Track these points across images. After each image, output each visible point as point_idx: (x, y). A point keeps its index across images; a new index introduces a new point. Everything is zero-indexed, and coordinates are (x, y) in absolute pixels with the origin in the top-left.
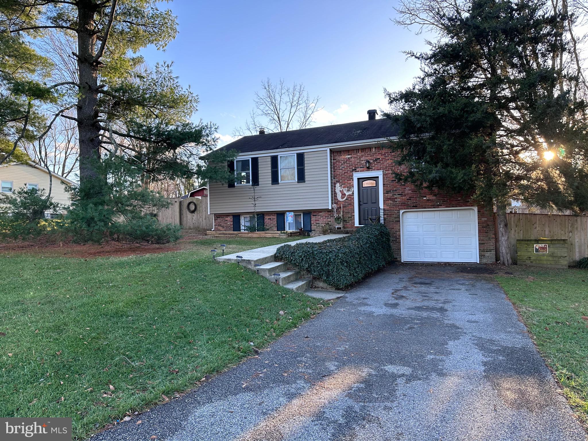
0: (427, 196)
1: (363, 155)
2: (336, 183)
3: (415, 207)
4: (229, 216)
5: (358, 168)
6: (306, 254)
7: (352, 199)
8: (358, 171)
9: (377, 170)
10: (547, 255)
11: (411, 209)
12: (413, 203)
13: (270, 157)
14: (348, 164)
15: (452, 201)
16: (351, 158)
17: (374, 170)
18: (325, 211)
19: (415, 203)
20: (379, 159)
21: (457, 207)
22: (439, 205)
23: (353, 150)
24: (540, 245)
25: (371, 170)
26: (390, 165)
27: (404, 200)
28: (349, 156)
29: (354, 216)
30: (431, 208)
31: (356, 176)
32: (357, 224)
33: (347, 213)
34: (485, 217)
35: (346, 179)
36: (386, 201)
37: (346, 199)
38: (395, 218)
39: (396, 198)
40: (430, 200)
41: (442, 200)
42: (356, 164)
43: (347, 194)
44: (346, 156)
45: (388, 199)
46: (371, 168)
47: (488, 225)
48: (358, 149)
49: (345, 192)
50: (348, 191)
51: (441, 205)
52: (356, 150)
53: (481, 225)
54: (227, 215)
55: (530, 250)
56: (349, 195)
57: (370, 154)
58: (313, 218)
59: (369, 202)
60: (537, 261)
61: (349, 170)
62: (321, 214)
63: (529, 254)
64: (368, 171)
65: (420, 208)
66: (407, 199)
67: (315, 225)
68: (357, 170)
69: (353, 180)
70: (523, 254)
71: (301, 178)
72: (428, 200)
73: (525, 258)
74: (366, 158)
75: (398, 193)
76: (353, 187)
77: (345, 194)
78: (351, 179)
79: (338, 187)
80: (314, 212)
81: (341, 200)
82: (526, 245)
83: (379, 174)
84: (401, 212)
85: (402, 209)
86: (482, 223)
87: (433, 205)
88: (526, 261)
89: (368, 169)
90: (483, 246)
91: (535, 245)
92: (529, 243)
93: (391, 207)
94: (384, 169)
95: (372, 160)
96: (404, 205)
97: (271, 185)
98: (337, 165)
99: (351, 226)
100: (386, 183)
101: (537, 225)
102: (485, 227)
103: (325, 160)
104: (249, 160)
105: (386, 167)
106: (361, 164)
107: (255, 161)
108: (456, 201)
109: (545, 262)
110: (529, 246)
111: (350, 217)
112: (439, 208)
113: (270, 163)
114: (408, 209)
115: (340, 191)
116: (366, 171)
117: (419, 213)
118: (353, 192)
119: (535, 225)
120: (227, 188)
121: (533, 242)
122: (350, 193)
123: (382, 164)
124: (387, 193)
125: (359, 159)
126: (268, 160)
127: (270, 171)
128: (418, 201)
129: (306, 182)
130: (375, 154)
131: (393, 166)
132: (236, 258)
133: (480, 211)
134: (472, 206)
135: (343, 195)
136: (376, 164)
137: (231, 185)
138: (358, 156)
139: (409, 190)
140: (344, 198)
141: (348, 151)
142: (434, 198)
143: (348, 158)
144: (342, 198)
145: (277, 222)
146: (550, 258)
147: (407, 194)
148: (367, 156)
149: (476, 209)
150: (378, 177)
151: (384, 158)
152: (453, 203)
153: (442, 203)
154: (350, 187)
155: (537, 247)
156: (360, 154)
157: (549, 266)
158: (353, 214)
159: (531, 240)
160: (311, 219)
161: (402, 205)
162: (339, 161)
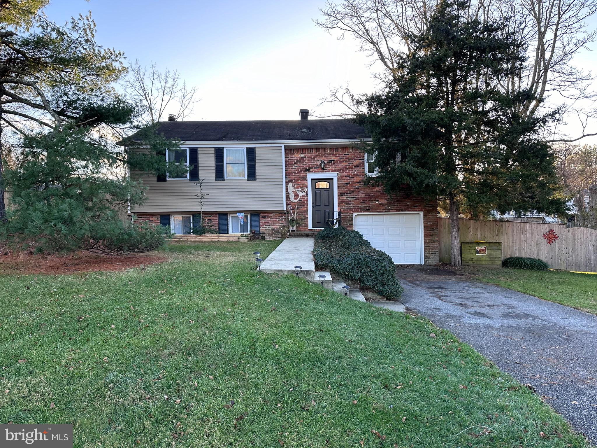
0: (379, 200)
1: (317, 155)
2: (289, 183)
3: (368, 210)
4: (154, 215)
5: (312, 168)
6: (356, 262)
7: (305, 200)
8: (312, 172)
9: (331, 171)
10: (485, 256)
11: (364, 212)
12: (366, 206)
13: (213, 149)
14: (302, 163)
15: (402, 205)
16: (305, 157)
17: (329, 171)
18: (276, 213)
19: (368, 206)
20: (334, 160)
21: (406, 211)
22: (390, 209)
23: (307, 149)
24: (481, 248)
25: (326, 172)
26: (345, 167)
27: (358, 203)
28: (303, 155)
29: (308, 218)
30: (383, 212)
31: (310, 176)
32: (310, 227)
33: (300, 215)
34: (430, 222)
35: (299, 179)
36: (341, 203)
37: (299, 200)
38: (349, 221)
39: (350, 201)
40: (382, 204)
41: (392, 204)
42: (310, 164)
43: (301, 195)
44: (300, 155)
45: (342, 201)
46: (325, 169)
47: (433, 229)
48: (313, 149)
49: (298, 193)
50: (301, 192)
51: (392, 209)
52: (311, 149)
53: (426, 229)
54: (153, 214)
55: (472, 252)
56: (302, 196)
57: (324, 155)
58: (262, 220)
59: (322, 204)
60: (478, 262)
61: (302, 170)
62: (271, 215)
63: (471, 255)
64: (322, 172)
65: (372, 212)
66: (361, 203)
67: (264, 228)
68: (311, 170)
69: (307, 181)
70: (466, 256)
71: (252, 174)
72: (380, 204)
73: (468, 259)
74: (320, 158)
75: (352, 196)
76: (307, 188)
77: (298, 195)
78: (305, 179)
79: (291, 187)
80: (263, 213)
81: (294, 201)
82: (469, 248)
83: (334, 175)
84: (354, 214)
85: (356, 212)
86: (428, 227)
87: (385, 209)
88: (469, 262)
89: (323, 170)
90: (429, 248)
91: (476, 248)
92: (471, 245)
93: (345, 210)
94: (340, 171)
95: (326, 161)
96: (358, 208)
97: (214, 181)
98: (290, 163)
99: (304, 229)
100: (340, 185)
101: (471, 229)
102: (430, 231)
103: (280, 158)
104: (186, 150)
105: (341, 169)
106: (316, 164)
107: (194, 152)
108: (405, 205)
109: (484, 263)
110: (472, 249)
111: (303, 220)
112: (389, 211)
113: (214, 155)
114: (361, 212)
115: (293, 191)
116: (320, 172)
117: (369, 216)
118: (307, 193)
119: (470, 229)
120: (156, 182)
121: (475, 245)
122: (304, 194)
123: (336, 166)
124: (341, 196)
125: (313, 159)
126: (211, 152)
127: (214, 165)
128: (371, 204)
129: (257, 180)
130: (329, 155)
131: (347, 169)
132: (294, 269)
133: (426, 216)
134: (419, 211)
135: (297, 196)
136: (330, 166)
137: (162, 178)
138: (312, 155)
139: (363, 194)
140: (297, 199)
141: (301, 149)
142: (386, 202)
143: (302, 157)
144: (295, 199)
145: (219, 223)
146: (488, 259)
147: (361, 197)
148: (321, 157)
149: (422, 213)
150: (333, 179)
151: (338, 160)
152: (403, 207)
153: (393, 208)
154: (303, 188)
155: (478, 250)
156: (314, 154)
157: (487, 266)
158: (306, 216)
159: (473, 243)
160: (259, 221)
161: (356, 208)
162: (292, 159)
